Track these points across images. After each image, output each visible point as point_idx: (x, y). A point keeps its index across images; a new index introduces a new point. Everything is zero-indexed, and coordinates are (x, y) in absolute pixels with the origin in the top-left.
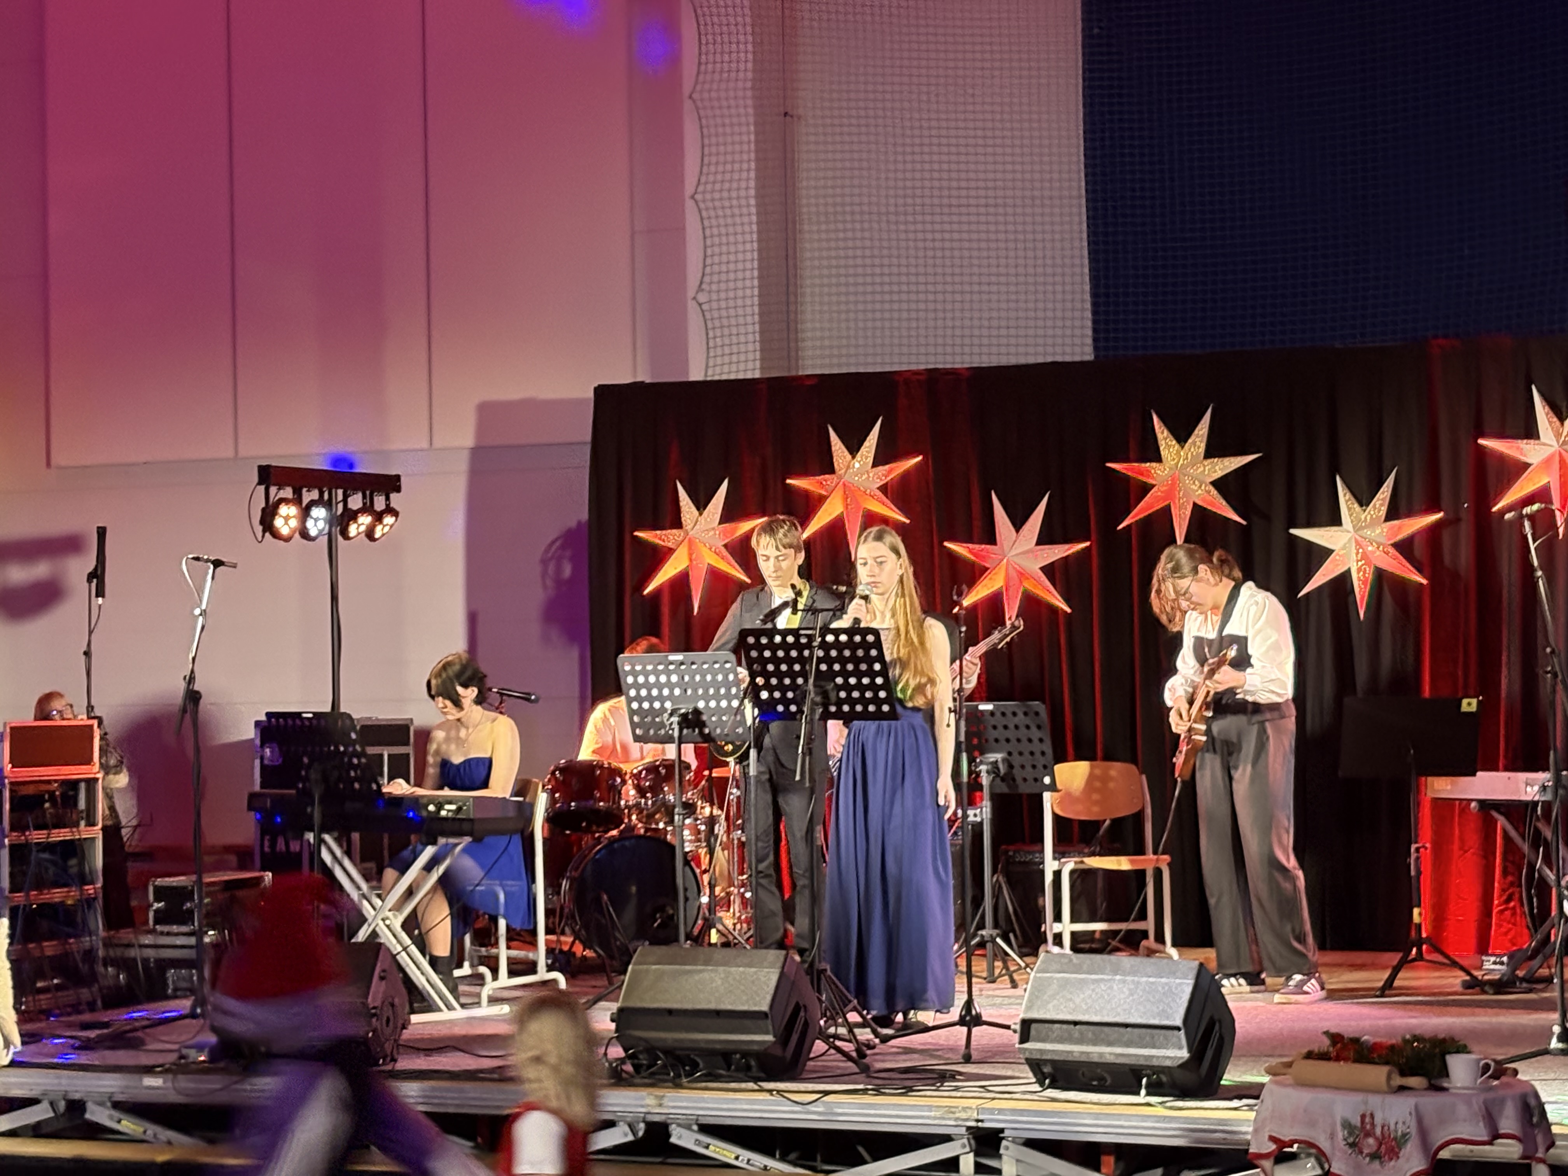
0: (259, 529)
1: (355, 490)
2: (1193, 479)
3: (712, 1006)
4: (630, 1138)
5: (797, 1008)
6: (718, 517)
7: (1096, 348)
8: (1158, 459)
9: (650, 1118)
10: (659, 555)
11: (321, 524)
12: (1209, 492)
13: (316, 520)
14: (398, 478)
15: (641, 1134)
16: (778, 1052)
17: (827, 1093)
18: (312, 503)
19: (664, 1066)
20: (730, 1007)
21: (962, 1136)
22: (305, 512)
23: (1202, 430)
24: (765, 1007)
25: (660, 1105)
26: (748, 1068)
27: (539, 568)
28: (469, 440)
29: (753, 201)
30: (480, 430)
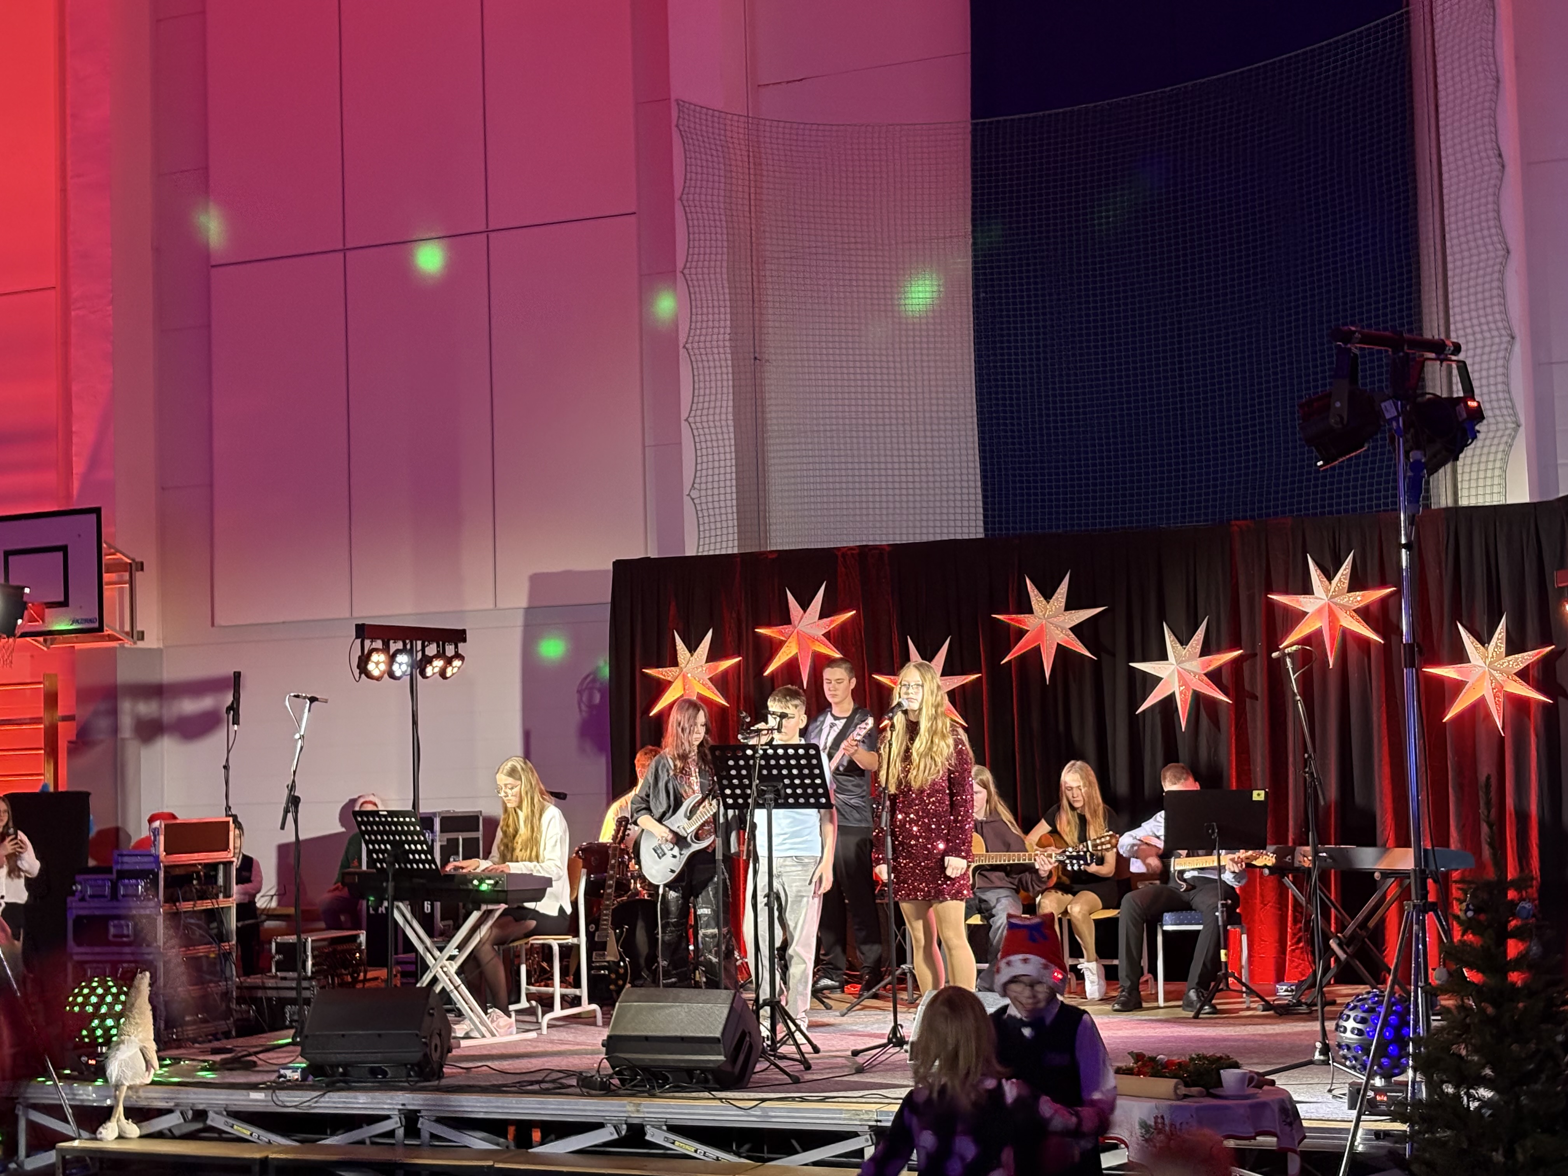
1: (430, 642)
2: (1057, 627)
3: (678, 1034)
4: (616, 1136)
5: (743, 1035)
6: (705, 657)
7: (986, 529)
8: (1031, 611)
9: (630, 1121)
11: (404, 667)
12: (1068, 636)
13: (400, 664)
14: (464, 631)
15: (623, 1133)
16: (729, 1068)
17: (764, 1100)
18: (398, 652)
19: (642, 1080)
20: (691, 1034)
21: (865, 1133)
22: (392, 658)
23: (1063, 589)
24: (718, 1034)
25: (638, 1111)
26: (706, 1081)
27: (576, 697)
28: (523, 603)
29: (731, 423)
30: (532, 595)
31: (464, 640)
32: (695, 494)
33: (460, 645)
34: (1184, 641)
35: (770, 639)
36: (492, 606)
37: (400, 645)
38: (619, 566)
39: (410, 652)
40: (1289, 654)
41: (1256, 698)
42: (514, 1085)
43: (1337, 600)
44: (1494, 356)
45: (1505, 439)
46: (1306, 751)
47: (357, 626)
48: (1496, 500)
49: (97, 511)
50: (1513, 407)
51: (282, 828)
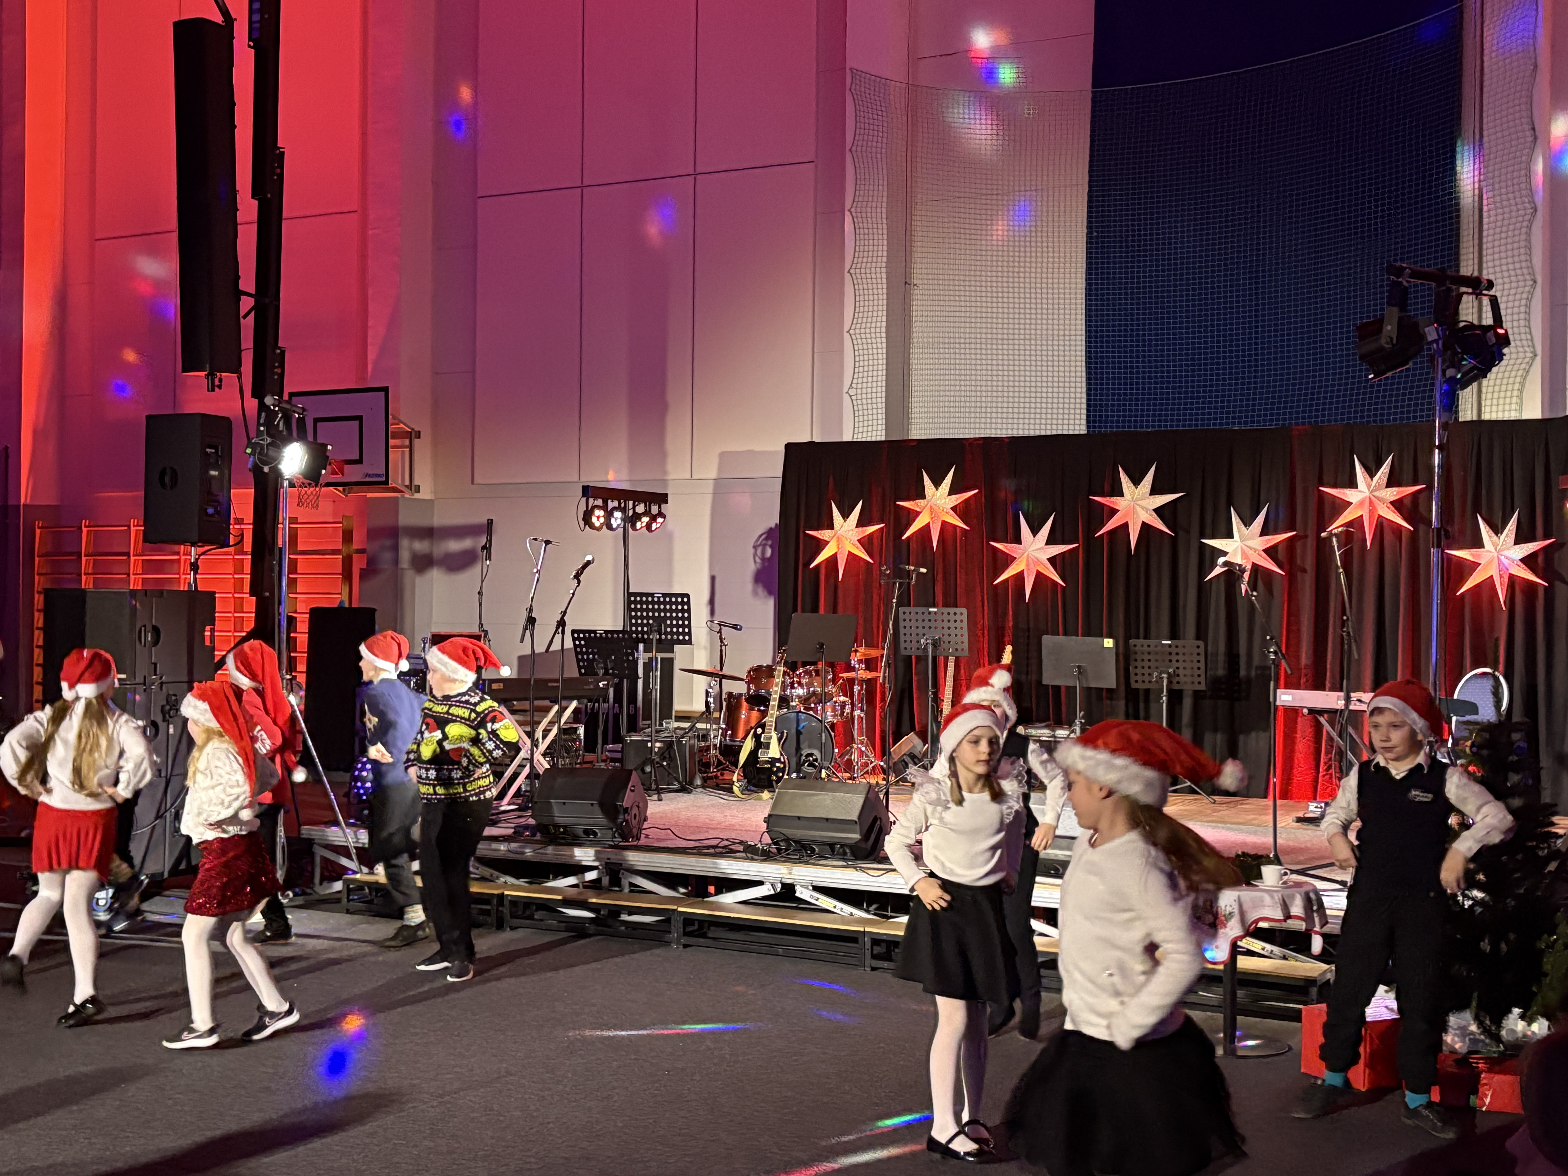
0: (582, 523)
1: (640, 502)
2: (1142, 508)
3: (824, 816)
4: (772, 892)
5: (875, 819)
6: (855, 523)
7: (1088, 427)
8: (1122, 495)
9: (784, 881)
10: (820, 545)
11: (619, 521)
12: (1151, 515)
13: (616, 519)
14: (666, 495)
15: (778, 890)
16: (863, 845)
18: (614, 509)
19: (795, 851)
20: (835, 817)
22: (609, 514)
23: (1149, 477)
24: (855, 818)
25: (791, 874)
26: (845, 854)
27: (752, 551)
28: (713, 474)
29: (884, 335)
30: (720, 468)
31: (666, 502)
32: (852, 392)
33: (663, 506)
34: (1247, 523)
35: (908, 510)
36: (688, 476)
37: (616, 504)
38: (790, 448)
39: (623, 510)
40: (1335, 535)
41: (1304, 571)
42: (694, 848)
43: (1376, 494)
44: (1518, 297)
45: (1523, 366)
46: (1344, 613)
47: (583, 487)
48: (1513, 416)
49: (385, 390)
50: (1532, 340)
51: (522, 641)
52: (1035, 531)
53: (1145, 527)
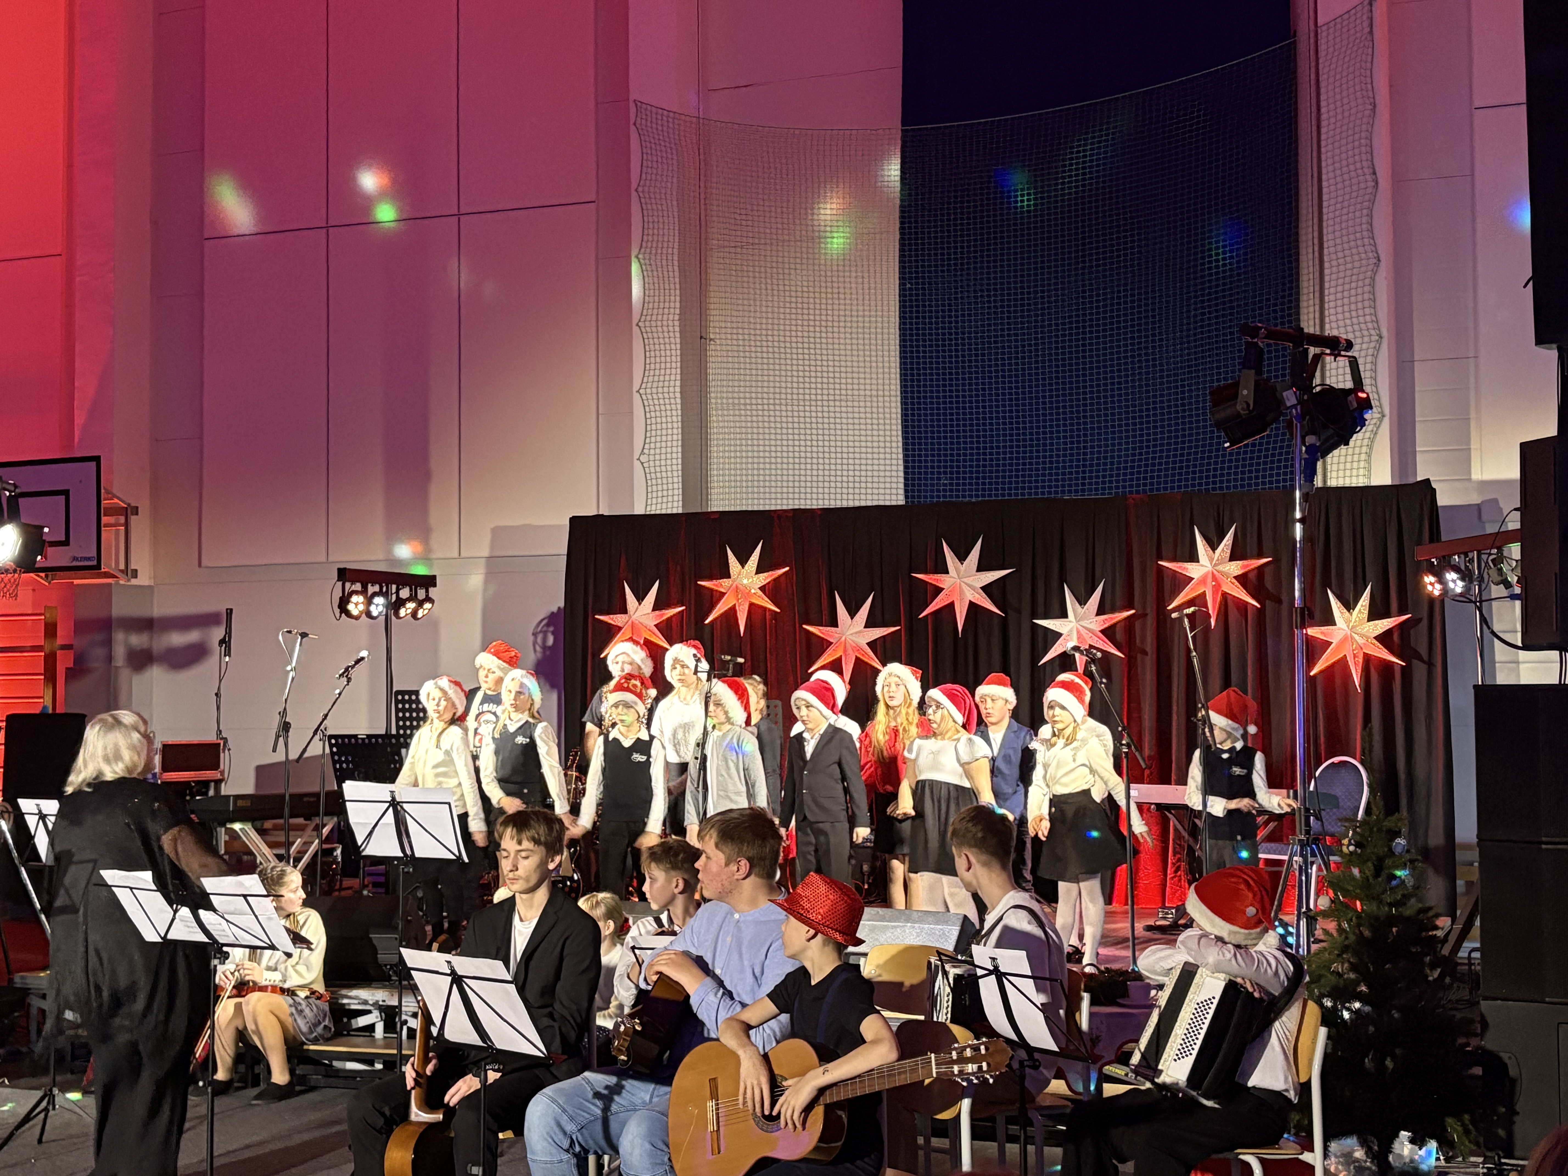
0: (337, 611)
1: (404, 585)
2: (969, 586)
6: (651, 606)
7: (906, 497)
8: (946, 572)
10: (612, 631)
11: (381, 608)
12: (979, 594)
13: (377, 605)
14: (435, 577)
18: (375, 594)
22: (369, 601)
23: (976, 552)
27: (532, 638)
28: (486, 553)
29: (678, 395)
30: (492, 547)
31: (435, 585)
33: (431, 589)
34: (1082, 601)
35: (711, 591)
36: (456, 555)
37: (376, 588)
38: (575, 521)
39: (386, 595)
41: (1146, 653)
43: (1220, 568)
44: (1363, 353)
45: (1371, 428)
47: (339, 569)
48: (1361, 482)
49: (97, 459)
50: (1379, 400)
51: (274, 750)
52: (852, 613)
53: (972, 606)
